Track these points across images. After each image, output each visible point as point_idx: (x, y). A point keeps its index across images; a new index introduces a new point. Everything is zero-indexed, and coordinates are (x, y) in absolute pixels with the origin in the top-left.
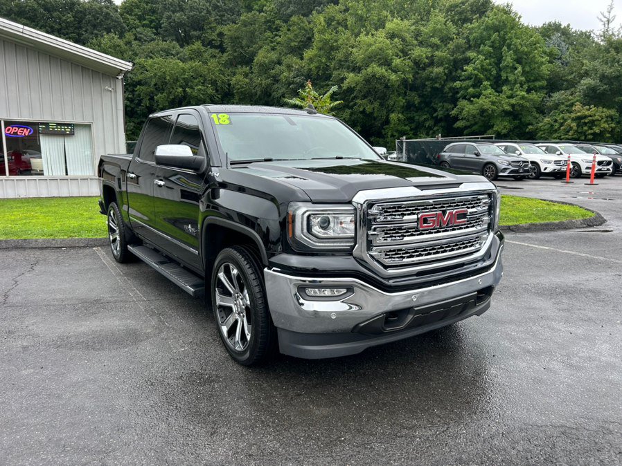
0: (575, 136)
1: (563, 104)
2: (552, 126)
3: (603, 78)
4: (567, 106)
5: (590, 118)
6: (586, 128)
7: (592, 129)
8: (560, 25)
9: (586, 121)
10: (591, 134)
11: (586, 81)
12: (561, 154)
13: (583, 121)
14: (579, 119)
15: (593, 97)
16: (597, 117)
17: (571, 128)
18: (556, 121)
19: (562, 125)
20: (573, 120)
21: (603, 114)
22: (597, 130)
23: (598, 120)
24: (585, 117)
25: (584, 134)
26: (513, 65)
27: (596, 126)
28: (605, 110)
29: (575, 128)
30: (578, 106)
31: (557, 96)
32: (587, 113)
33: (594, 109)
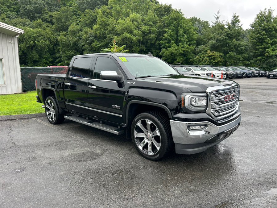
0: (208, 63)
1: (203, 50)
2: (199, 59)
3: (217, 40)
4: (204, 51)
5: (213, 56)
6: (212, 60)
7: (214, 61)
8: (197, 18)
9: (212, 57)
10: (214, 63)
11: (211, 42)
12: (207, 71)
13: (211, 57)
14: (209, 56)
15: (214, 48)
16: (216, 56)
17: (207, 60)
18: (201, 57)
19: (203, 59)
20: (207, 57)
21: (218, 55)
22: (216, 61)
23: (216, 57)
24: (212, 56)
25: (212, 62)
26: (183, 34)
27: (215, 59)
28: (219, 53)
29: (208, 60)
30: (209, 51)
31: (200, 47)
32: (212, 54)
33: (215, 53)
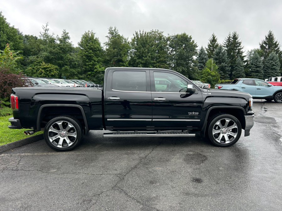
0: (44, 76)
1: (35, 61)
2: (32, 71)
3: (51, 52)
4: (37, 63)
5: (50, 69)
6: (48, 73)
7: (50, 73)
9: (48, 70)
10: (51, 75)
11: (45, 54)
13: (46, 69)
14: (45, 69)
15: (48, 60)
16: (52, 68)
17: (42, 72)
18: (33, 69)
19: (37, 71)
20: (42, 69)
21: (54, 67)
22: (53, 73)
23: (52, 70)
24: (47, 68)
25: (48, 75)
26: (7, 41)
27: (52, 72)
28: (54, 66)
29: (44, 72)
30: (44, 63)
31: (32, 58)
32: (48, 66)
33: (50, 65)
